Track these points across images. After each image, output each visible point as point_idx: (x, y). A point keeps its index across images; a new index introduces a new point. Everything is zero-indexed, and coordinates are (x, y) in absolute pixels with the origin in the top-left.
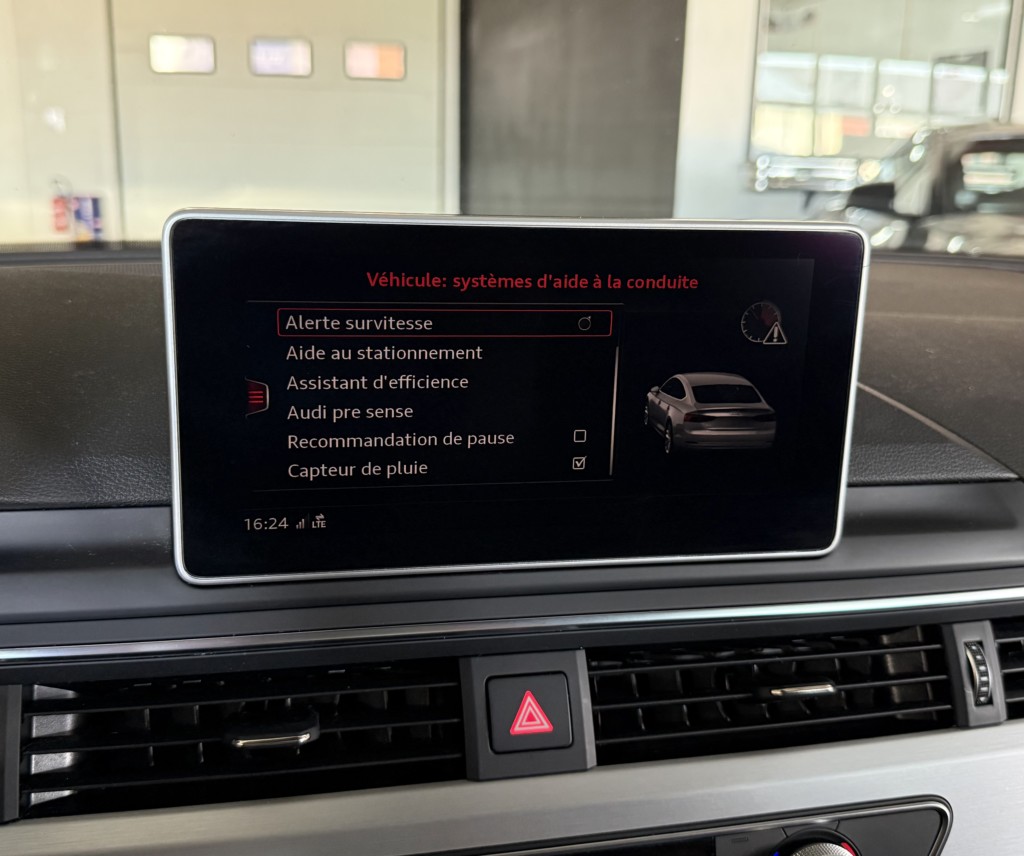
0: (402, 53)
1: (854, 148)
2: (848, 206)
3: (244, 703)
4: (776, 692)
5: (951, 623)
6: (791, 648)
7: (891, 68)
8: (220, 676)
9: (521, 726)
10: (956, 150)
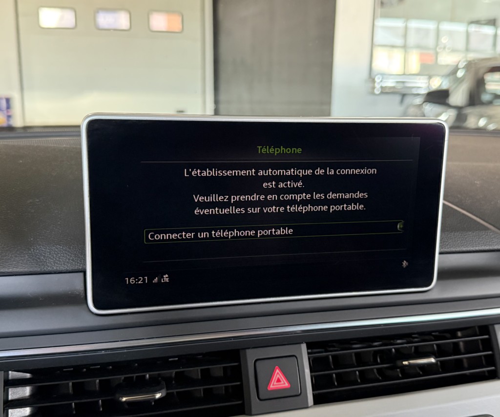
0: (181, 18)
1: (427, 71)
2: (424, 102)
3: (123, 378)
4: (405, 363)
5: (493, 325)
7: (446, 26)
8: (109, 364)
9: (273, 385)
10: (482, 71)
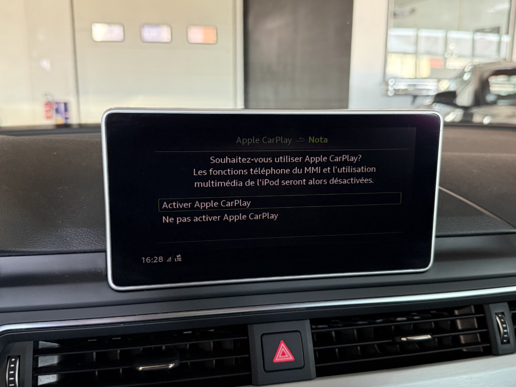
0: (215, 31)
1: (436, 74)
2: (434, 102)
3: (142, 349)
4: (404, 339)
5: (488, 304)
6: (411, 317)
7: (453, 35)
9: (279, 358)
10: (486, 75)
